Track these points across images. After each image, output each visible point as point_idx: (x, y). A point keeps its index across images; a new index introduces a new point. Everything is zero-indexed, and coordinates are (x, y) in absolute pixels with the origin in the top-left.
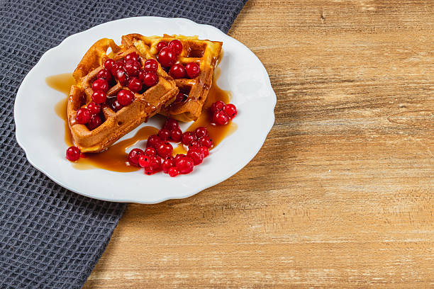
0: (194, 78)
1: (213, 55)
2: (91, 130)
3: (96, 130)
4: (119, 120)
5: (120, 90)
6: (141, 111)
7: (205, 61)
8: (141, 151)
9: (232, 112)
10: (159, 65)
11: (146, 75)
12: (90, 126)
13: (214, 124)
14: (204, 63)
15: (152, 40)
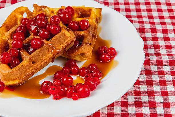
0: (86, 30)
1: (97, 16)
2: (11, 68)
3: (16, 68)
4: (33, 60)
5: (33, 39)
6: (49, 53)
7: (92, 19)
8: (50, 82)
9: (113, 53)
10: (61, 21)
11: (52, 27)
12: (11, 65)
13: (101, 61)
14: (91, 20)
15: (54, 10)
